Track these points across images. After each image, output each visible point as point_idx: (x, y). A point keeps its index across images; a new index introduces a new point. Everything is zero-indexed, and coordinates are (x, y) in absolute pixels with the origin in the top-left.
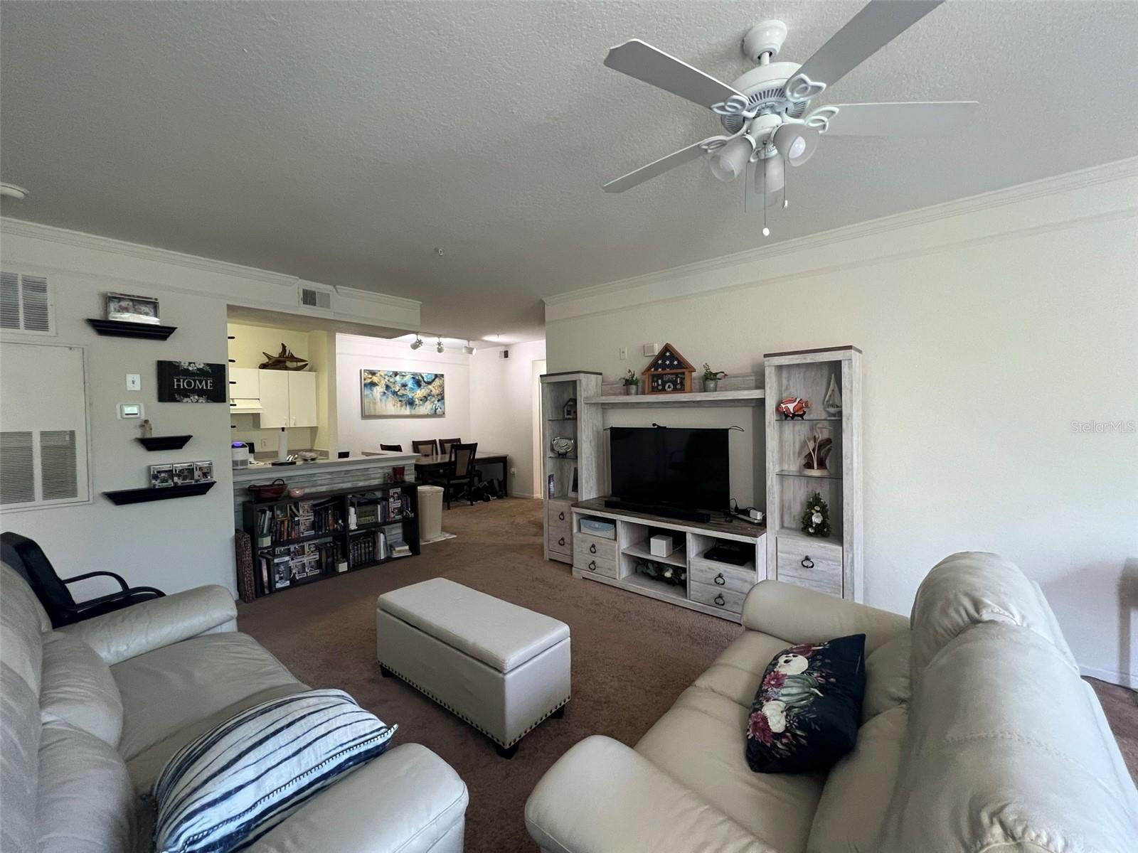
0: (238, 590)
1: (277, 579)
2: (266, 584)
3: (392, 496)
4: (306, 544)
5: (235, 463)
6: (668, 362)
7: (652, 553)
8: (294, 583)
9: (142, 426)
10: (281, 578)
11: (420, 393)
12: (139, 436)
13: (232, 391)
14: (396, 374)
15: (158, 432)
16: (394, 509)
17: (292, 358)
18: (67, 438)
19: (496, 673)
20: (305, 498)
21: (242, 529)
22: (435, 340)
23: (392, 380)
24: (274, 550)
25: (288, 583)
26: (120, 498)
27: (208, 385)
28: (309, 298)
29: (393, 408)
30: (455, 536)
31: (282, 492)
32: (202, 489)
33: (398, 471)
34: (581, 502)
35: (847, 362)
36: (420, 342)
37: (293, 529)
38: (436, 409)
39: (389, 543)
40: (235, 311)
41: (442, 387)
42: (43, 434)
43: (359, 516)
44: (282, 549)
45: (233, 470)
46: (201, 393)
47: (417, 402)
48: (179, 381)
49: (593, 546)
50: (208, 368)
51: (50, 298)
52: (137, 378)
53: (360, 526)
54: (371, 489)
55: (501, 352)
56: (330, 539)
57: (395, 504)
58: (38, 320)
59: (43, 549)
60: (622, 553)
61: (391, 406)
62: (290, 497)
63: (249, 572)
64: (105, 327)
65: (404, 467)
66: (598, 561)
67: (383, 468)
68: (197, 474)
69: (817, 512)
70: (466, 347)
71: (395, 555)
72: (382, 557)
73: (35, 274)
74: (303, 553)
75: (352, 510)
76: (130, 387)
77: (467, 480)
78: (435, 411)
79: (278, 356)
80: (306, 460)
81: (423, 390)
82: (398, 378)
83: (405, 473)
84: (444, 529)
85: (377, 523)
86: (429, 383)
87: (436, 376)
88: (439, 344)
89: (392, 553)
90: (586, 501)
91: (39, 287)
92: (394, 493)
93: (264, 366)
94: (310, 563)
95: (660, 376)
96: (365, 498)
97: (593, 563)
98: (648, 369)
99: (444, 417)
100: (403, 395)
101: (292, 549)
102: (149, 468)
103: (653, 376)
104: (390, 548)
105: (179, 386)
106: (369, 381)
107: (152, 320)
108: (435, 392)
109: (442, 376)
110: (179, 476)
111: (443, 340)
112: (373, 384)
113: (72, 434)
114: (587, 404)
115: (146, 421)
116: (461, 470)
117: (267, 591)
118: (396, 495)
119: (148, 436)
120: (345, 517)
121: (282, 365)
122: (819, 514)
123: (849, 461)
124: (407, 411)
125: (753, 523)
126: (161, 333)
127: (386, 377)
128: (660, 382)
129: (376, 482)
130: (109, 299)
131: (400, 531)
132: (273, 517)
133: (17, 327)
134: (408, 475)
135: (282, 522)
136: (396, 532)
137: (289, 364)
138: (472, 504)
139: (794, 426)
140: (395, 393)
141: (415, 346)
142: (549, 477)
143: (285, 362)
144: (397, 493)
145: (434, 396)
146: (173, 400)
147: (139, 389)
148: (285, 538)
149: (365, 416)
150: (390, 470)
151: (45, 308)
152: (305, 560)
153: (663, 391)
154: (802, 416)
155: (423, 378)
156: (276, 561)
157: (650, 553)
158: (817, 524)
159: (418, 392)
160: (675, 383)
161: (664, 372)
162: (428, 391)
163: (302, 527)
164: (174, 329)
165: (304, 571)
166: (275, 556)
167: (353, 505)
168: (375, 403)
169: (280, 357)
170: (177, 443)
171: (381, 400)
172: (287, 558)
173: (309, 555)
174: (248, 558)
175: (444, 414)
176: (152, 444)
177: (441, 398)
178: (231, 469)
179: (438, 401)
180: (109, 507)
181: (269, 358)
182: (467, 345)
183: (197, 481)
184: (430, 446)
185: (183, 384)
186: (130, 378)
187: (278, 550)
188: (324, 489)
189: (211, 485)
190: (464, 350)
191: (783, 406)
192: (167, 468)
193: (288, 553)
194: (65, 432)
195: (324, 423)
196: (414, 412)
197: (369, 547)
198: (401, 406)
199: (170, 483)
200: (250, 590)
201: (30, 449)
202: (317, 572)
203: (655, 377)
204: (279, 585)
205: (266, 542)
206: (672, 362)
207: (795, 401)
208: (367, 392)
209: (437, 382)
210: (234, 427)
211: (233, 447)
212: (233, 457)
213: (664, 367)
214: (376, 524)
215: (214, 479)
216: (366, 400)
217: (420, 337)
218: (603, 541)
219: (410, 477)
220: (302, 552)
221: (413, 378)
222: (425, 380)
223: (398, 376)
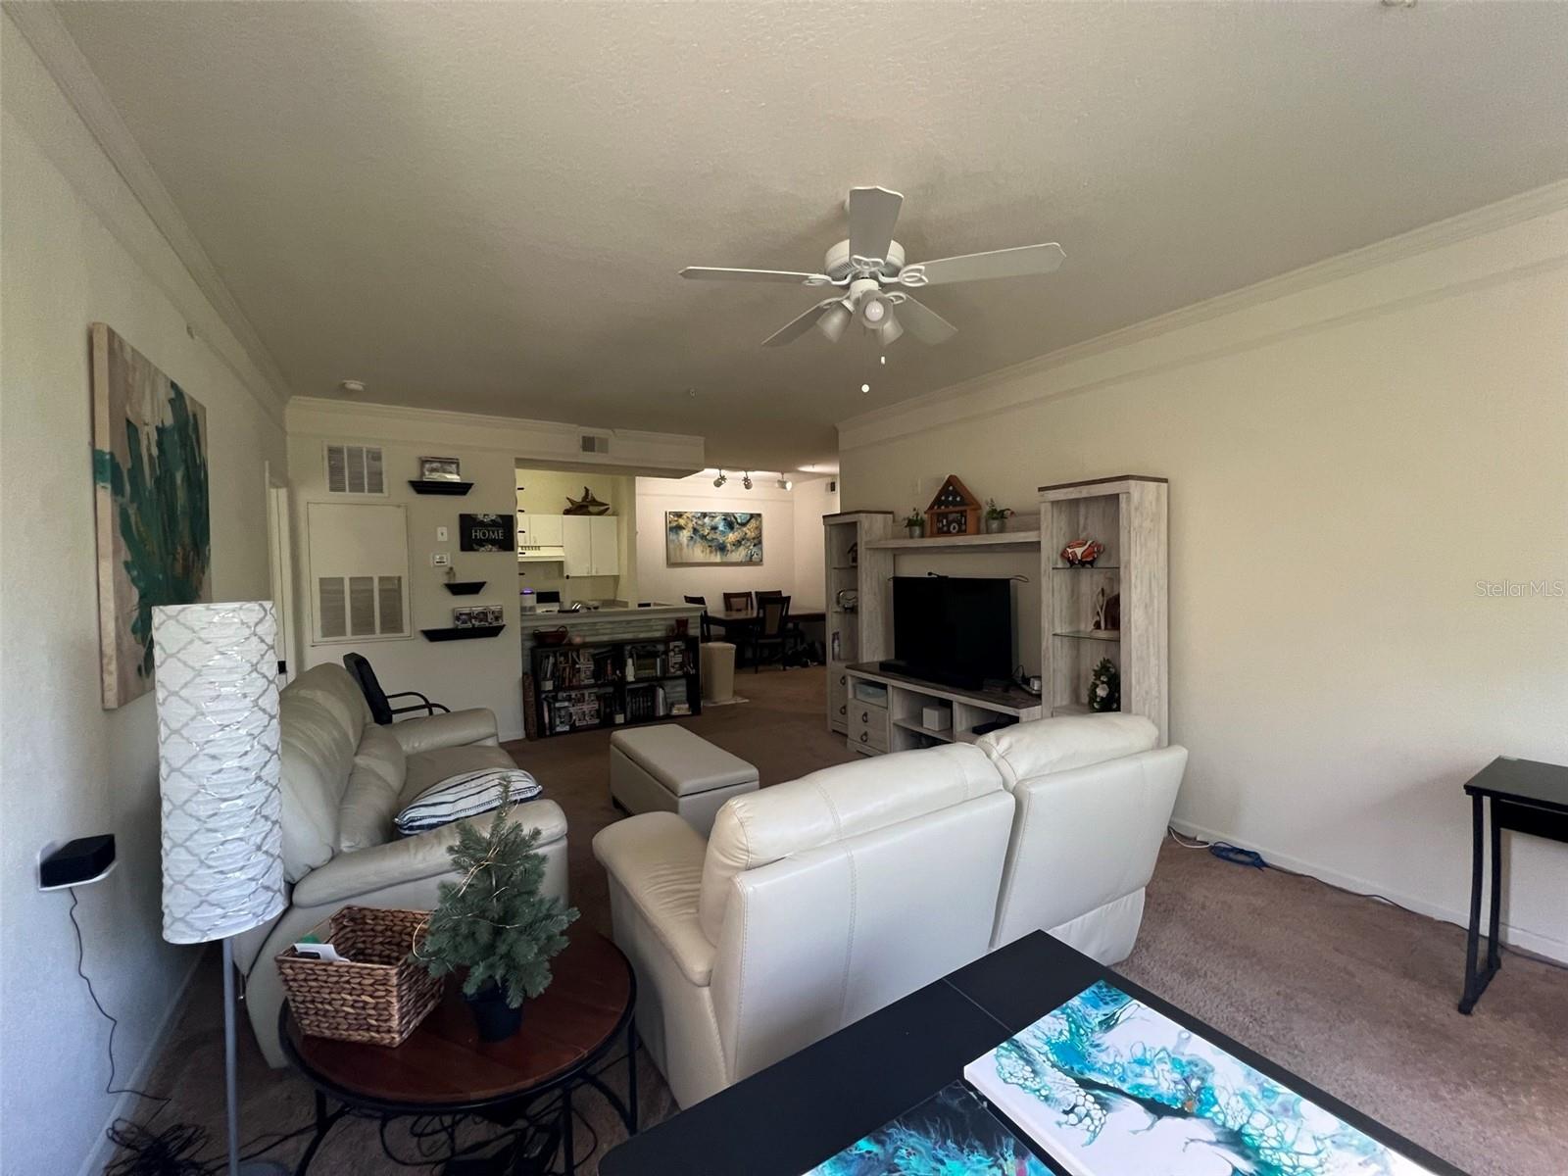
0: (525, 729)
1: (558, 722)
2: (547, 726)
3: (673, 650)
4: (586, 693)
5: (523, 609)
6: (950, 499)
7: (925, 726)
8: (574, 729)
9: (448, 573)
10: (561, 723)
11: (732, 537)
12: (446, 582)
13: (520, 539)
14: (704, 515)
15: (461, 578)
16: (675, 663)
17: (594, 502)
18: (396, 582)
19: (671, 795)
20: (585, 645)
21: (530, 672)
22: (742, 474)
23: (700, 522)
24: (557, 696)
25: (567, 728)
26: (434, 636)
27: (499, 535)
28: (588, 444)
29: (701, 555)
30: (747, 701)
31: (564, 638)
32: (493, 631)
33: (682, 624)
34: (862, 664)
35: (1125, 496)
36: (723, 478)
37: (574, 675)
38: (752, 556)
39: (669, 701)
40: (524, 463)
41: (759, 529)
42: (381, 579)
43: (637, 668)
44: (565, 695)
45: (522, 615)
46: (493, 542)
47: (729, 547)
48: (476, 532)
49: (866, 715)
50: (499, 520)
51: (385, 465)
52: (444, 530)
53: (638, 680)
54: (654, 641)
55: (827, 485)
56: (610, 690)
57: (676, 659)
58: (377, 486)
59: (372, 666)
60: (894, 724)
61: (698, 553)
62: (570, 644)
63: (532, 711)
64: (422, 487)
65: (687, 620)
66: (871, 732)
67: (665, 619)
68: (490, 616)
69: (1103, 682)
70: (779, 481)
71: (675, 712)
72: (662, 714)
73: (374, 446)
74: (584, 701)
75: (630, 661)
76: (440, 538)
77: (779, 640)
78: (751, 558)
79: (580, 500)
80: (589, 609)
81: (736, 533)
82: (707, 520)
83: (690, 626)
84: (736, 693)
85: (656, 676)
86: (743, 525)
87: (752, 516)
88: (746, 479)
89: (671, 711)
90: (867, 663)
91: (376, 457)
92: (675, 647)
93: (567, 512)
94: (590, 711)
95: (945, 515)
96: (645, 650)
97: (866, 734)
98: (931, 507)
99: (762, 565)
100: (713, 539)
101: (573, 696)
102: (454, 610)
103: (939, 515)
104: (670, 706)
105: (476, 536)
106: (674, 524)
107: (454, 478)
108: (753, 535)
109: (759, 515)
110: (475, 618)
111: (750, 474)
112: (680, 528)
113: (399, 579)
114: (870, 549)
115: (451, 569)
116: (772, 628)
117: (548, 733)
118: (677, 649)
119: (452, 582)
120: (623, 667)
121: (584, 510)
122: (1105, 685)
123: (1126, 619)
124: (718, 558)
125: (1032, 695)
126: (461, 489)
127: (694, 519)
128: (945, 521)
129: (657, 634)
130: (423, 462)
131: (684, 689)
132: (555, 664)
133: (363, 491)
134: (693, 628)
135: (564, 669)
136: (680, 689)
137: (592, 509)
138: (785, 670)
139: (1091, 576)
140: (704, 537)
141: (718, 484)
142: (834, 635)
143: (587, 507)
144: (678, 646)
145: (748, 540)
146: (472, 549)
147: (446, 539)
148: (567, 684)
149: (671, 563)
150: (674, 622)
151: (381, 474)
152: (586, 708)
153: (948, 533)
154: (1091, 563)
155: (736, 519)
156: (557, 705)
157: (922, 725)
158: (1102, 698)
159: (731, 535)
160: (960, 524)
161: (947, 510)
162: (742, 534)
163: (583, 675)
164: (472, 484)
165: (584, 719)
166: (556, 700)
167: (631, 656)
168: (681, 549)
169: (583, 501)
170: (474, 588)
171: (688, 545)
172: (566, 704)
173: (588, 704)
174: (532, 699)
175: (761, 561)
176: (457, 589)
177: (758, 541)
178: (519, 615)
179: (754, 545)
180: (424, 642)
181: (572, 504)
182: (780, 479)
183: (491, 623)
184: (744, 599)
185: (480, 535)
186: (440, 530)
187: (562, 695)
188: (605, 638)
189: (501, 628)
190: (777, 485)
191: (1070, 551)
192: (467, 611)
193: (569, 699)
194: (394, 578)
195: (624, 573)
196: (725, 560)
197: (647, 702)
198: (711, 552)
199: (469, 625)
200: (533, 730)
201: (372, 591)
202: (597, 721)
203: (941, 516)
204: (558, 729)
205: (549, 685)
206: (954, 498)
207: (1085, 544)
208: (672, 537)
209: (753, 523)
210: (523, 574)
211: (522, 593)
212: (521, 603)
213: (947, 503)
214: (656, 679)
215: (504, 623)
216: (671, 546)
217: (724, 472)
218: (875, 708)
219: (694, 631)
220: (581, 700)
221: (725, 519)
222: (739, 521)
223: (707, 518)
